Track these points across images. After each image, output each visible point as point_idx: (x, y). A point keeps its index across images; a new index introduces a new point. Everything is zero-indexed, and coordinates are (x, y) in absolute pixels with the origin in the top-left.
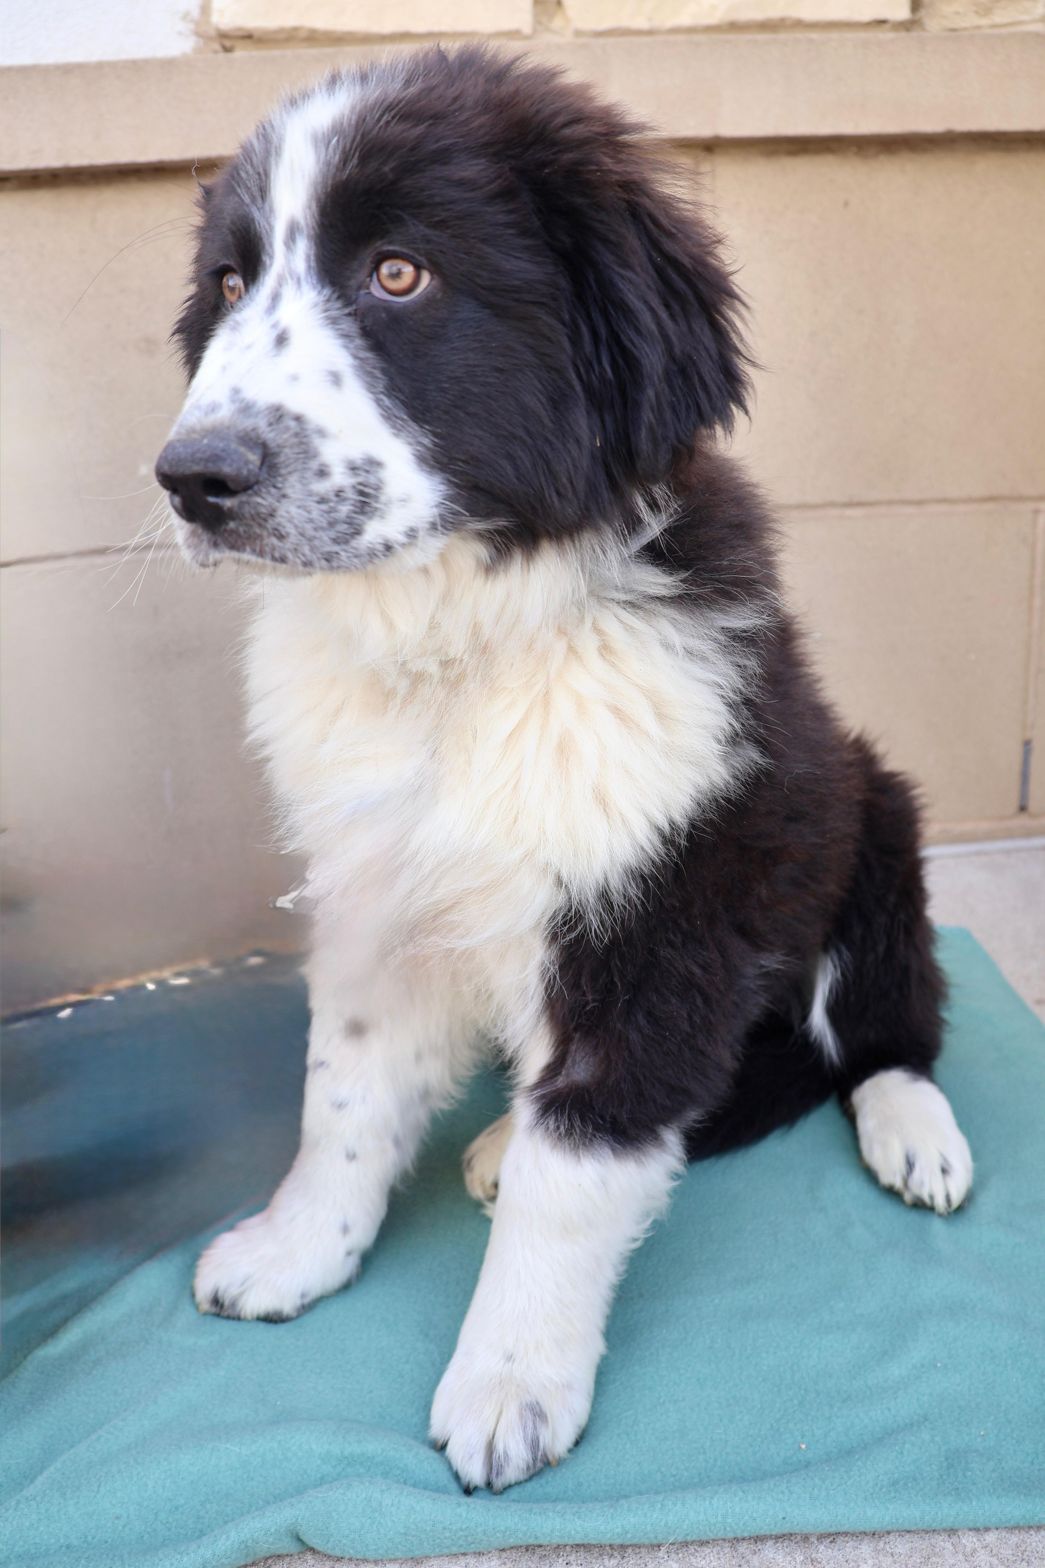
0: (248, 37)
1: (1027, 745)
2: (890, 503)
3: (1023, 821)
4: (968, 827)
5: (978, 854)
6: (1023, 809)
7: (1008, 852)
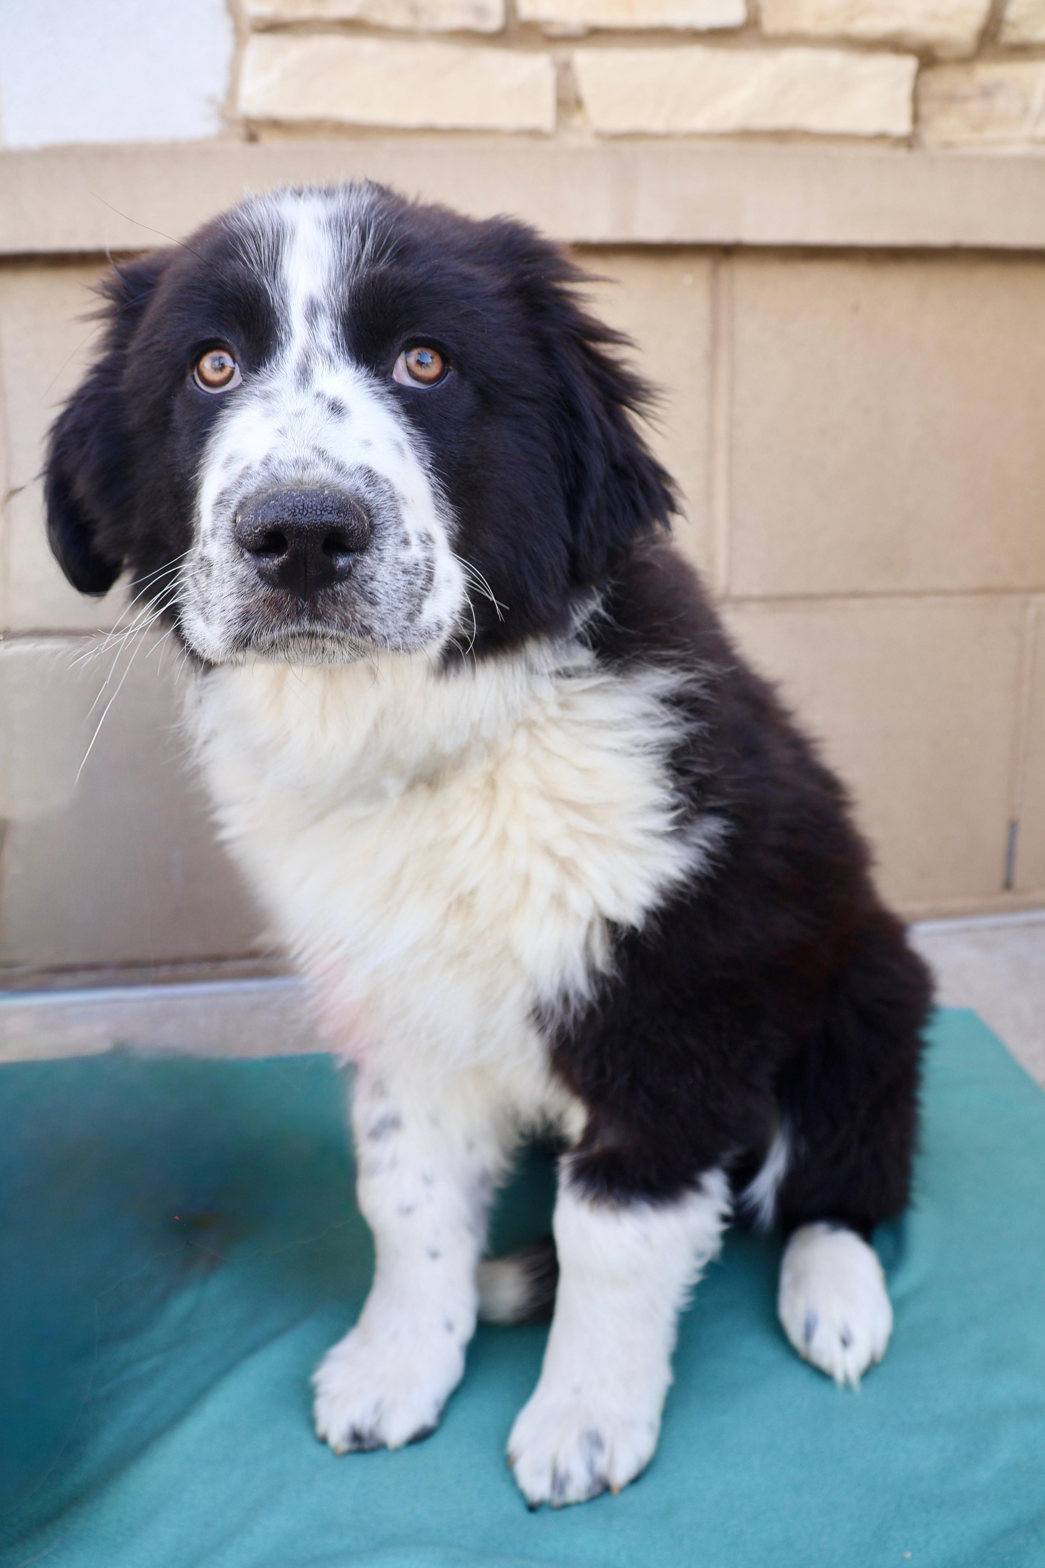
0: (277, 125)
1: (1013, 827)
2: (891, 594)
3: (1007, 898)
4: (957, 903)
5: (968, 930)
6: (1008, 885)
7: (996, 928)
